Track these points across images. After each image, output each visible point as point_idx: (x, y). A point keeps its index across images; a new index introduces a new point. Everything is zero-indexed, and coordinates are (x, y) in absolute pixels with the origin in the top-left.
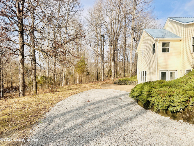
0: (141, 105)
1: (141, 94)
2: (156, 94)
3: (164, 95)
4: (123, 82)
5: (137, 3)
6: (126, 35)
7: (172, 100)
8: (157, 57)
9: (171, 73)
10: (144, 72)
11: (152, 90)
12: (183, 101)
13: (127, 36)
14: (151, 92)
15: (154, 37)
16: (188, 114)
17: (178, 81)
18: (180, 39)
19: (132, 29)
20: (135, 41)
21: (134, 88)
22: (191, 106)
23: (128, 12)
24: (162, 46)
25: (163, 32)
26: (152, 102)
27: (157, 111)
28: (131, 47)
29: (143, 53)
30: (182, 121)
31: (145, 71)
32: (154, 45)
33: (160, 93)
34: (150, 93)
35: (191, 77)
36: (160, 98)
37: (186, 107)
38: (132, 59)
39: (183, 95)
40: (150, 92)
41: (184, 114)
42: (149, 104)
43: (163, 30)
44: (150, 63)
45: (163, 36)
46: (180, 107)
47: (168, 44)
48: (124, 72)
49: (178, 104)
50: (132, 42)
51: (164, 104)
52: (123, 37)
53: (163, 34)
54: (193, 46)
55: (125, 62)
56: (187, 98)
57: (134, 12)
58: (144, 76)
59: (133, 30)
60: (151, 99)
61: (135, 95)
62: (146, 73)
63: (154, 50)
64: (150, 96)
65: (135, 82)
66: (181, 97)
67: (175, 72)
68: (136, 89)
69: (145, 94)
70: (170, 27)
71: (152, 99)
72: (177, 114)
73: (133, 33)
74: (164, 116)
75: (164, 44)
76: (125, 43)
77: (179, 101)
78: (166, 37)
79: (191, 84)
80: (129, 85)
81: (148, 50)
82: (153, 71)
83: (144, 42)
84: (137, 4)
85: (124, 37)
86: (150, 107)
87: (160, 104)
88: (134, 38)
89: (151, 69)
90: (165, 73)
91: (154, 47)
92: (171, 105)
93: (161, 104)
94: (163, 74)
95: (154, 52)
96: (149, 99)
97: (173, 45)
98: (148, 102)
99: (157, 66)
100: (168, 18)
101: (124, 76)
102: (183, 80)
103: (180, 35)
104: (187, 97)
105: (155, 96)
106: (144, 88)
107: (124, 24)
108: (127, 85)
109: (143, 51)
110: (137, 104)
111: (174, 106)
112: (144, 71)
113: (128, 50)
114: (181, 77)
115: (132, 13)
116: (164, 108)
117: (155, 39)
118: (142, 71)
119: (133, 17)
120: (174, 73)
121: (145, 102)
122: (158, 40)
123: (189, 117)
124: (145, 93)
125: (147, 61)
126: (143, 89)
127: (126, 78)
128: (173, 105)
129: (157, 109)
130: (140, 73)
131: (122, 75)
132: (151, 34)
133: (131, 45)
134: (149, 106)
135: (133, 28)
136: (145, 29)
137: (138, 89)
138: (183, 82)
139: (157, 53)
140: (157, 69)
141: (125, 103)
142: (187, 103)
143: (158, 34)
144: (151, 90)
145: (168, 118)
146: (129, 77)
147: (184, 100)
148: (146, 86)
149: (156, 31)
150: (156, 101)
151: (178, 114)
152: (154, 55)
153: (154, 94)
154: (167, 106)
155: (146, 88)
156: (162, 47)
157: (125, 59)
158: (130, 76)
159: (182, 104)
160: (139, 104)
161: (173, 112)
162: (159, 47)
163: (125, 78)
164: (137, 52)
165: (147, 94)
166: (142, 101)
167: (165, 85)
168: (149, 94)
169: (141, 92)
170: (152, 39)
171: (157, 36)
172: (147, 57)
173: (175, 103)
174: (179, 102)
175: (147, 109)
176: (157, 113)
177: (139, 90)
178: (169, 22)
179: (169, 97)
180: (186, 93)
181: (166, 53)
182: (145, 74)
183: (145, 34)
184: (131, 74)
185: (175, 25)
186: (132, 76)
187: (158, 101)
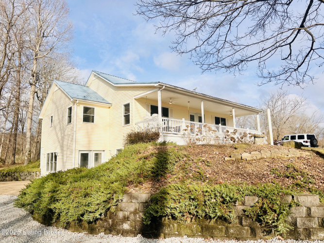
0: (38, 220)
1: (38, 199)
2: (64, 195)
3: (77, 195)
4: (9, 176)
5: (44, 34)
6: (22, 85)
7: (87, 203)
8: (75, 130)
9: (97, 155)
10: (52, 154)
11: (59, 188)
12: (104, 202)
13: (23, 87)
14: (57, 191)
15: (71, 97)
16: (110, 220)
17: (102, 168)
18: (109, 105)
19: (33, 76)
20: (38, 97)
21: (25, 188)
22: (114, 207)
23: (27, 45)
24: (83, 112)
25: (85, 91)
26: (57, 211)
27: (65, 225)
28: (30, 109)
29: (52, 120)
30: (102, 234)
31: (55, 153)
32: (70, 109)
33: (72, 192)
34: (55, 194)
35: (119, 161)
36: (71, 201)
37: (109, 209)
38: (31, 129)
39: (104, 192)
40: (54, 192)
41: (106, 221)
42: (53, 216)
43: (85, 88)
44: (63, 138)
45: (85, 97)
46: (100, 211)
47: (92, 110)
48: (14, 155)
49: (97, 207)
50: (32, 99)
51: (76, 211)
52: (15, 87)
53: (85, 94)
54: (125, 116)
55: (16, 135)
56: (109, 195)
57: (38, 48)
58: (52, 161)
59: (35, 78)
60: (55, 206)
61: (27, 202)
62: (56, 157)
63: (70, 117)
64: (53, 200)
65: (35, 174)
66: (102, 194)
67: (102, 152)
68: (28, 191)
69: (46, 198)
70: (96, 86)
71: (58, 205)
72: (96, 224)
73: (34, 84)
74: (77, 231)
75: (86, 110)
76: (18, 98)
77: (98, 202)
78: (89, 99)
79: (118, 171)
80: (23, 180)
81: (61, 116)
82: (69, 152)
83: (54, 103)
84: (43, 36)
85: (17, 88)
86: (54, 221)
87: (70, 211)
88: (37, 92)
89: (65, 148)
90: (87, 154)
91: (70, 113)
92: (86, 211)
93: (72, 211)
94: (85, 157)
95: (70, 121)
96: (52, 206)
97: (99, 113)
98: (51, 211)
99: (74, 144)
100: (93, 71)
101: (14, 163)
102: (108, 166)
103: (109, 100)
104: (110, 193)
105: (63, 199)
106: (46, 186)
107: (17, 63)
108: (17, 180)
109: (52, 117)
110: (30, 218)
111: (90, 212)
112: (53, 152)
113: (24, 112)
114: (107, 161)
115: (34, 49)
116: (75, 218)
117: (72, 100)
118: (50, 152)
119: (36, 56)
120: (101, 154)
121: (44, 213)
122: (78, 101)
123: (113, 224)
124: (47, 195)
125: (59, 135)
126: (44, 188)
127: (18, 166)
128: (89, 210)
129: (64, 223)
130: (46, 156)
131: (9, 161)
132: (67, 91)
133: (31, 104)
134: (52, 219)
135: (35, 75)
136: (57, 81)
137: (34, 188)
138: (109, 169)
139: (75, 122)
140: (74, 149)
141: (5, 222)
142: (109, 203)
143: (77, 92)
144: (57, 189)
145: (82, 234)
146: (23, 163)
147: (105, 199)
148: (49, 182)
149: (74, 87)
150: (63, 208)
151: (98, 223)
152: (70, 126)
153: (62, 195)
154: (81, 213)
155: (49, 186)
156: (83, 114)
157: (16, 129)
158: (26, 161)
159: (103, 206)
160: (34, 219)
161: (90, 222)
162: (78, 113)
163: (13, 168)
164: (40, 117)
165: (50, 196)
166: (40, 212)
167: (83, 177)
168: (52, 197)
169: (39, 194)
170: (67, 99)
171: (75, 96)
172: (58, 128)
173: (92, 206)
174: (98, 204)
175: (48, 226)
176: (66, 228)
177: (35, 191)
178: (94, 78)
179: (85, 196)
180: (108, 187)
181: (89, 124)
182: (54, 157)
183: (57, 88)
184: (28, 159)
185: (102, 84)
186: (30, 161)
187: (67, 207)
